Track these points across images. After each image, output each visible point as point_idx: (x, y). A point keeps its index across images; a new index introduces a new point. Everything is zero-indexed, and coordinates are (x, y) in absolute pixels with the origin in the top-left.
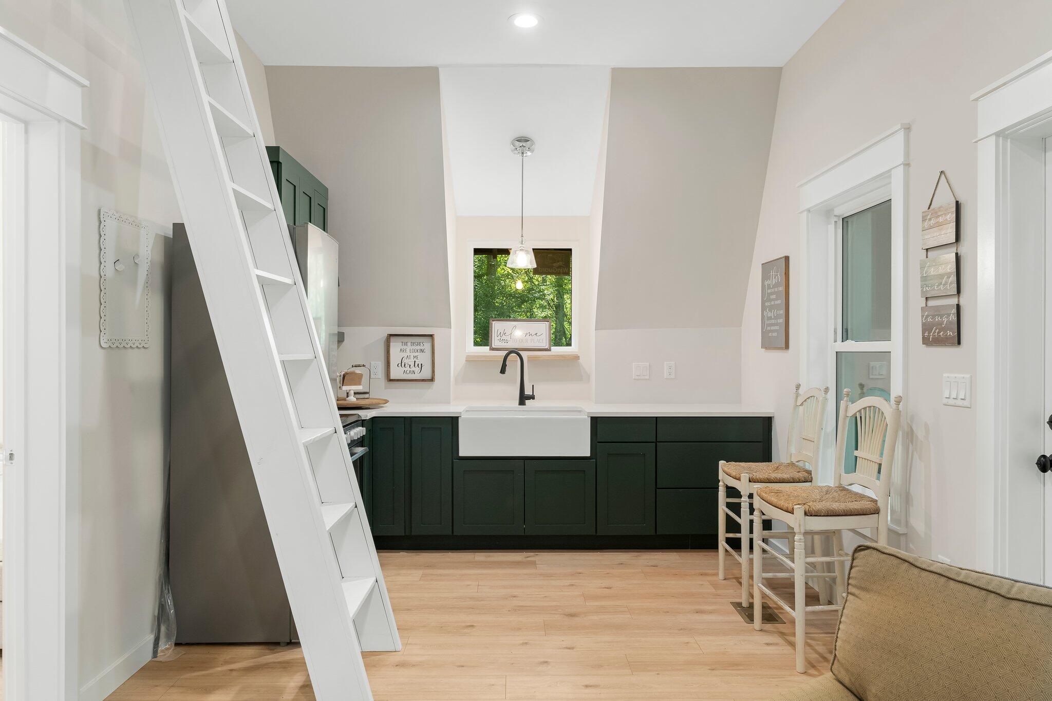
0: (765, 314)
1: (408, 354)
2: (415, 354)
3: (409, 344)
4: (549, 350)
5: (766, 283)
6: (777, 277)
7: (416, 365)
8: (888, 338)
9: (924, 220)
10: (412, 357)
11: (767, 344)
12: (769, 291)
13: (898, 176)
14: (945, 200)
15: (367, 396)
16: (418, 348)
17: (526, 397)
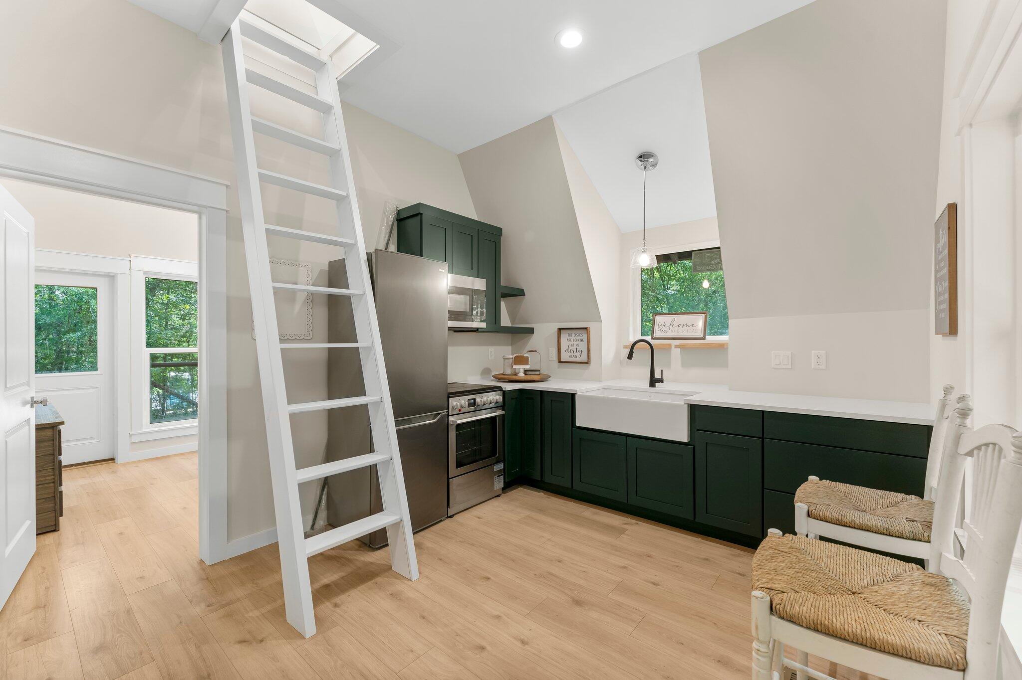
0: (937, 288)
1: (573, 342)
2: (577, 343)
3: (573, 335)
4: (704, 338)
5: (937, 248)
6: (943, 236)
7: (578, 351)
10: (575, 345)
11: (939, 329)
12: (940, 258)
15: (538, 373)
16: (579, 338)
17: (655, 380)
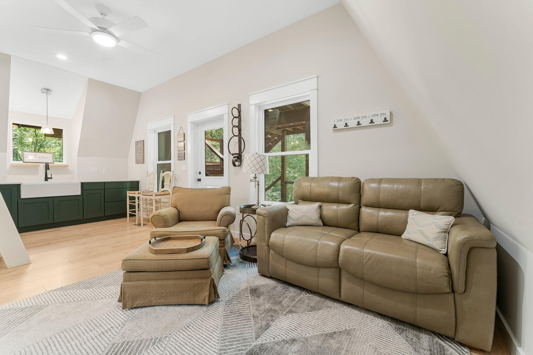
0: (137, 154)
4: (53, 163)
5: (137, 147)
6: (140, 145)
8: (170, 159)
9: (178, 136)
11: (137, 162)
12: (138, 149)
13: (172, 126)
14: (182, 132)
17: (48, 178)
